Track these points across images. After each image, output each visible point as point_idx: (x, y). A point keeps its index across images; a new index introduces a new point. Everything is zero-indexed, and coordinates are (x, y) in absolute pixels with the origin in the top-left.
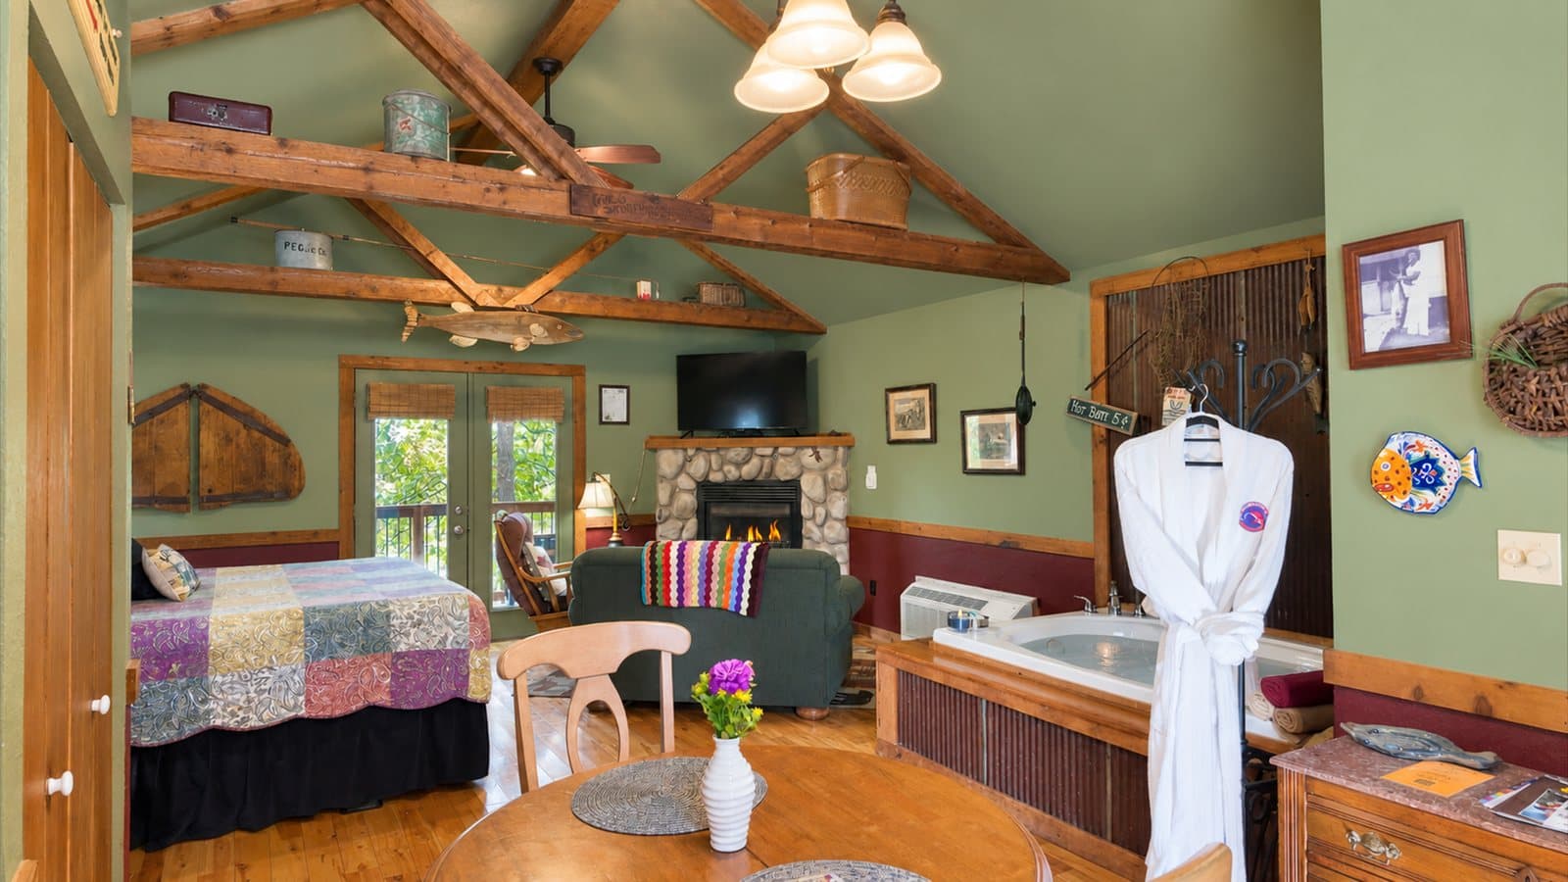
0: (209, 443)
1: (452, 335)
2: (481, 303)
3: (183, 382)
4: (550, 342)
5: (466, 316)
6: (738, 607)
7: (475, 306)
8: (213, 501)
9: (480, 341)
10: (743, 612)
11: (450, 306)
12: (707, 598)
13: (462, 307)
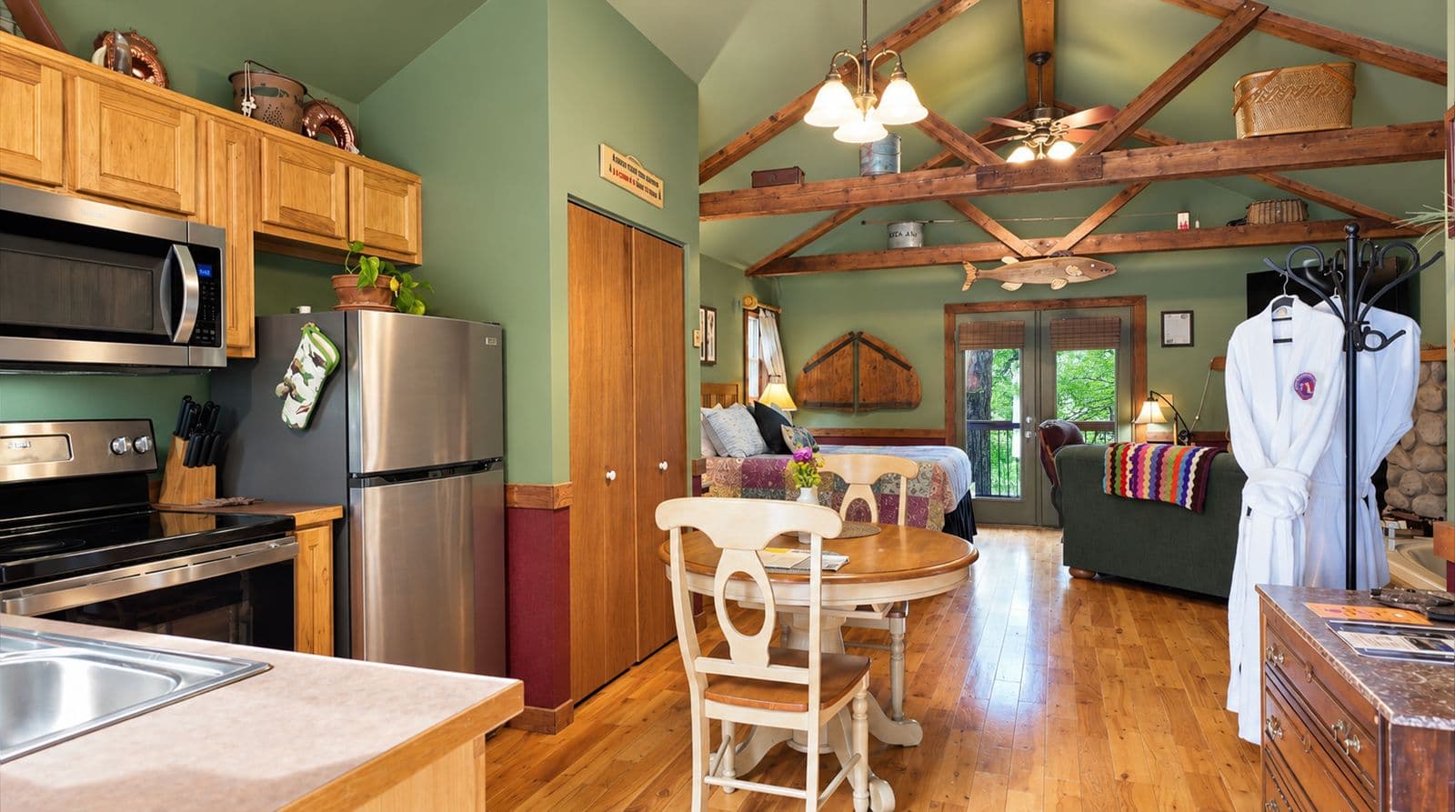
0: (864, 368)
1: (1004, 282)
2: (1024, 255)
3: (850, 331)
4: (1086, 279)
5: (1013, 267)
6: (1183, 502)
7: (1021, 259)
8: (865, 408)
9: (1024, 285)
10: (1188, 506)
11: (1000, 260)
12: (1157, 492)
13: (1010, 260)
